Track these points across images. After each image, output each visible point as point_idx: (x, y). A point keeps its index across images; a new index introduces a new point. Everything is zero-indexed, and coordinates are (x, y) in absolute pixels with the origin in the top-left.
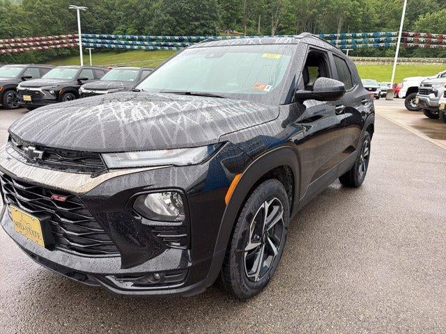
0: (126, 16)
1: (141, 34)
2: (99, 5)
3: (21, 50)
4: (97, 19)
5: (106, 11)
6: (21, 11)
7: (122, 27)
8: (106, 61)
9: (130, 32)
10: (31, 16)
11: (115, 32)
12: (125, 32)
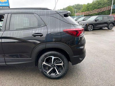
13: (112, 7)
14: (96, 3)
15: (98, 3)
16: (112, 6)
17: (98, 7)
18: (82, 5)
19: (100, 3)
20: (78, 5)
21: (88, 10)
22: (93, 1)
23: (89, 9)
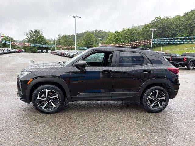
0: (184, 28)
1: (191, 36)
2: (172, 25)
3: (138, 45)
4: (170, 31)
5: (175, 28)
6: (141, 32)
7: (181, 33)
8: (170, 49)
9: (185, 35)
10: (144, 33)
11: (177, 36)
12: (182, 36)
13: (152, 41)
14: (128, 32)
15: (130, 33)
16: (152, 39)
17: (130, 38)
18: (106, 32)
19: (133, 33)
20: (100, 32)
21: (116, 41)
22: (124, 29)
23: (118, 40)
